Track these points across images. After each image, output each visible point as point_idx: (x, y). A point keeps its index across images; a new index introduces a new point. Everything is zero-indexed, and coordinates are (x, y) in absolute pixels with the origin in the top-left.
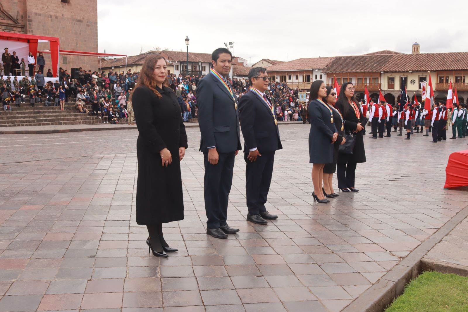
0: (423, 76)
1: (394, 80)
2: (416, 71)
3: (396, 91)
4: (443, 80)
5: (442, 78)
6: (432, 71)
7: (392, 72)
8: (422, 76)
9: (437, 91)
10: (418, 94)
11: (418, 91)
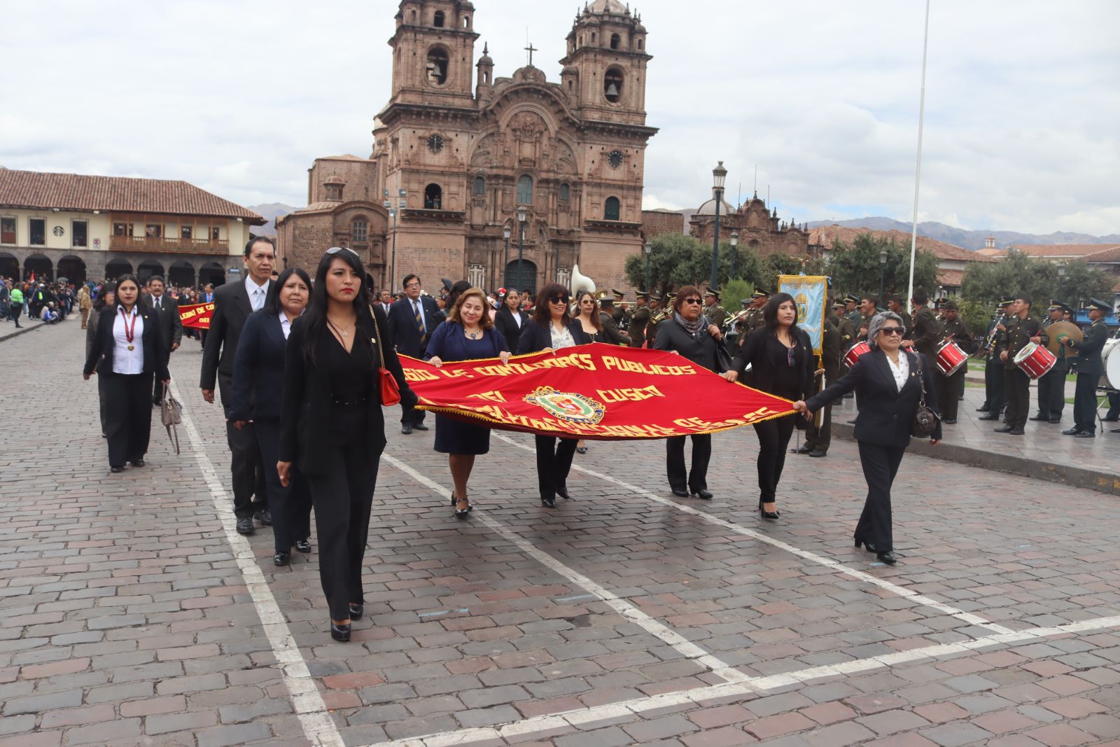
0: (81, 220)
1: (14, 226)
2: (67, 210)
3: (21, 248)
4: (121, 230)
5: (120, 227)
6: (102, 212)
7: (11, 207)
8: (78, 220)
9: (111, 252)
10: (71, 256)
11: (71, 250)
